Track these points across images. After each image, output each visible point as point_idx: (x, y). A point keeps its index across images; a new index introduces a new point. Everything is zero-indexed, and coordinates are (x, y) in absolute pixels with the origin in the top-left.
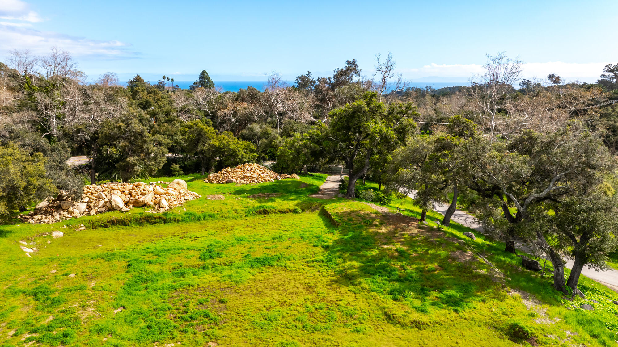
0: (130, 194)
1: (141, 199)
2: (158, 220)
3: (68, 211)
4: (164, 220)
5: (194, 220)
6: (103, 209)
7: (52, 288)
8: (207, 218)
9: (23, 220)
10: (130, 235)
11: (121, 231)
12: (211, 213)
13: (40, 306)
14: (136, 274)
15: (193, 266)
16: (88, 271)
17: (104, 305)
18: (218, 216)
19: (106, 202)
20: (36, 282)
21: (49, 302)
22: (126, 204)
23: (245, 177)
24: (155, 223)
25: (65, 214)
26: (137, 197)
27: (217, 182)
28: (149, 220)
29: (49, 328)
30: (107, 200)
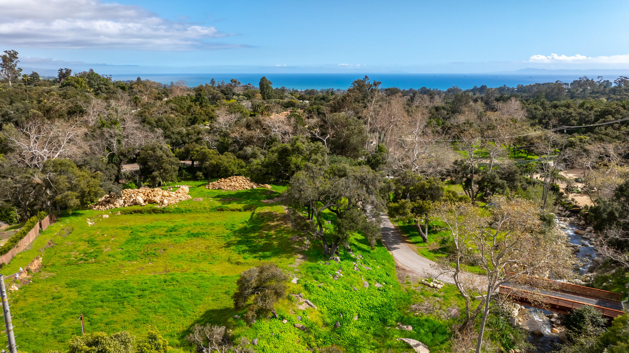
0: (148, 195)
1: (152, 199)
2: (159, 211)
3: (113, 204)
4: (163, 211)
5: (179, 212)
6: (132, 204)
7: (96, 239)
8: (187, 211)
9: (91, 208)
10: (142, 219)
11: (139, 216)
12: (190, 208)
13: (90, 246)
14: (133, 236)
15: (161, 235)
16: (113, 234)
17: (114, 247)
18: (193, 211)
19: (134, 200)
20: (90, 237)
21: (93, 245)
22: (145, 201)
23: (230, 185)
24: (158, 213)
25: (112, 205)
26: (151, 198)
27: (212, 188)
28: (155, 211)
29: (91, 253)
30: (134, 198)
